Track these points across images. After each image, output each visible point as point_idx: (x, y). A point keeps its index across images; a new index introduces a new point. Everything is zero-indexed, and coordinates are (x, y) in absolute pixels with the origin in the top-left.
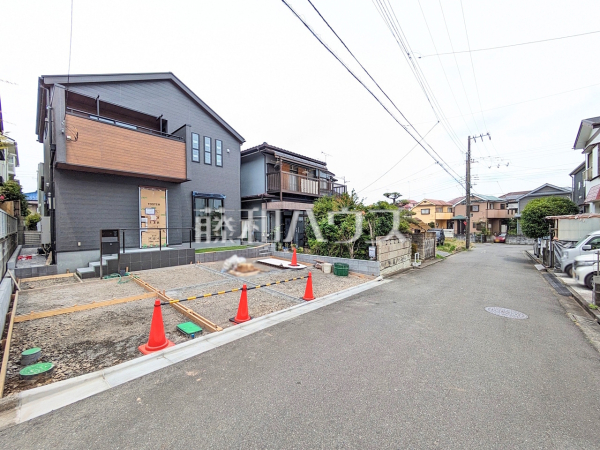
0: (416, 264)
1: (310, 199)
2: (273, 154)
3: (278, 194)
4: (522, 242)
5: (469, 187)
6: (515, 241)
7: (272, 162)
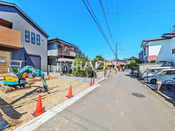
0: (106, 78)
1: (73, 58)
2: (60, 42)
3: (62, 56)
4: (128, 71)
5: (116, 56)
6: (126, 71)
7: (60, 45)
